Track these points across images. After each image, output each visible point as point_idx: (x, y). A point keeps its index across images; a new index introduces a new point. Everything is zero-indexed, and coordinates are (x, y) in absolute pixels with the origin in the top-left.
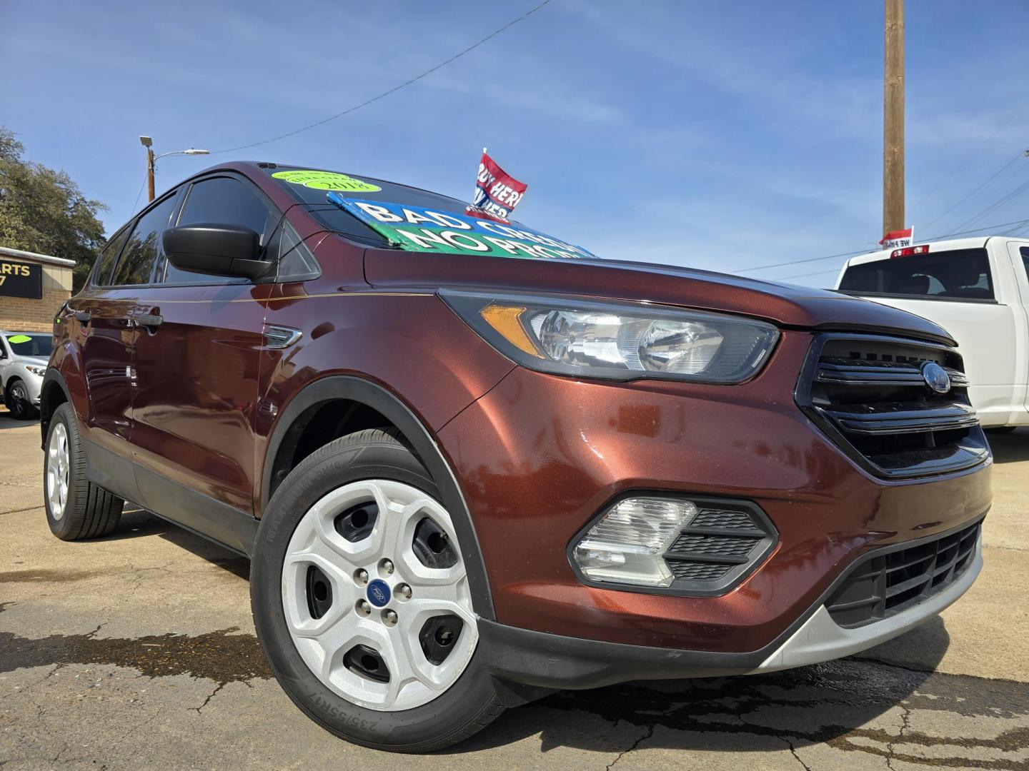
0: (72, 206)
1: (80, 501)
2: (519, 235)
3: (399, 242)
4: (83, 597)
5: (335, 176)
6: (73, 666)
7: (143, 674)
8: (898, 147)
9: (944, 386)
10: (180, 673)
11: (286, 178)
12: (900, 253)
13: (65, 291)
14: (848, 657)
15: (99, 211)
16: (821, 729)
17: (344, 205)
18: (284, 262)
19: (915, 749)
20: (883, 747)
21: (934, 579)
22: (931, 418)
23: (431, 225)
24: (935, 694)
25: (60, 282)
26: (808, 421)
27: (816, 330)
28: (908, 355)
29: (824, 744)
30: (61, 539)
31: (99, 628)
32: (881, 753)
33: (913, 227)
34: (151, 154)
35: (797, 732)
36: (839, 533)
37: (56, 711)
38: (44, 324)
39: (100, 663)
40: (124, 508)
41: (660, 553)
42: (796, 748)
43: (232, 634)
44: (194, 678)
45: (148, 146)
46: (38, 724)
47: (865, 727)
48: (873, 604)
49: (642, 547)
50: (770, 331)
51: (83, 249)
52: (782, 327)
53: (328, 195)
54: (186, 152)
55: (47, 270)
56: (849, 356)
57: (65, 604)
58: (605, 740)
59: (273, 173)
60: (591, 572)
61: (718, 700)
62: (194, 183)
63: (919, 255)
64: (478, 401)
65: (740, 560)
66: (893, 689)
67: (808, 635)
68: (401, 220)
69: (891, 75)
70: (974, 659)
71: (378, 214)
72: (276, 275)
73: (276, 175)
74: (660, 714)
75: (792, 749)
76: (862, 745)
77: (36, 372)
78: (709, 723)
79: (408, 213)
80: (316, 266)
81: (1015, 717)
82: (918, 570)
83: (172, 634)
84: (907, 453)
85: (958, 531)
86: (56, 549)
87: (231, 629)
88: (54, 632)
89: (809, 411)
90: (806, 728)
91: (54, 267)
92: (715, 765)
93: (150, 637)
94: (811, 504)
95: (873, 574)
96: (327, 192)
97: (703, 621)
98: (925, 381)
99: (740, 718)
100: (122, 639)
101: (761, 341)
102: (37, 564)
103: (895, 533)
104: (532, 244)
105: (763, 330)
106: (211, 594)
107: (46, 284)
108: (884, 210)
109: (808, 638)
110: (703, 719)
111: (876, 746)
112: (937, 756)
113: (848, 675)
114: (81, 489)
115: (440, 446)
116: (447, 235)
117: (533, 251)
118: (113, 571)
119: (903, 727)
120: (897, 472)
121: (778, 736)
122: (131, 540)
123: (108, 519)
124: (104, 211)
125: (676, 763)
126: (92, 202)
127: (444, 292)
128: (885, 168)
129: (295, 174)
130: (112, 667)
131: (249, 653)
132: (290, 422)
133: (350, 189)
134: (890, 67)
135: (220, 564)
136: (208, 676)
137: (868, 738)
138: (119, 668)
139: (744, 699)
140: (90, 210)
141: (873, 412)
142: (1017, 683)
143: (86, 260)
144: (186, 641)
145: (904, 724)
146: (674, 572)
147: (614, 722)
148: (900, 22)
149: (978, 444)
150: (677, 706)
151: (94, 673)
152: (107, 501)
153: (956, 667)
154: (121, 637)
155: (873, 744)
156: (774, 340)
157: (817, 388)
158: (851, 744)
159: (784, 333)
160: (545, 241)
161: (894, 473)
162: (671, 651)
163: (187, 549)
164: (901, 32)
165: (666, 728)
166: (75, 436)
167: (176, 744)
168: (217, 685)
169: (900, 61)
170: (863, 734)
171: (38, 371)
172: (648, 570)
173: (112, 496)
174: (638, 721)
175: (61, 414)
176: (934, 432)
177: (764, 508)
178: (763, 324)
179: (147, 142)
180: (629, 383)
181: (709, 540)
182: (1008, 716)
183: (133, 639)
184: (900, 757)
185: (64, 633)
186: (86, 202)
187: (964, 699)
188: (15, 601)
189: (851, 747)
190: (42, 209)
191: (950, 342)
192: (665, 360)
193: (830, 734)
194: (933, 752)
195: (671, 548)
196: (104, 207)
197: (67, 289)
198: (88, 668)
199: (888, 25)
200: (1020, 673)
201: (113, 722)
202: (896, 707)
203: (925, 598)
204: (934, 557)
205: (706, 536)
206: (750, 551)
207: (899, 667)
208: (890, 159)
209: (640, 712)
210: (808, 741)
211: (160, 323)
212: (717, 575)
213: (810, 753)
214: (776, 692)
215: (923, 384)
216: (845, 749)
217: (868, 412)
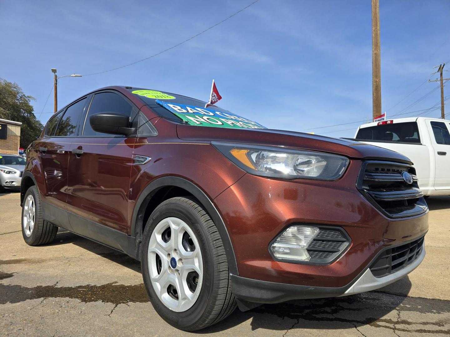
0: (19, 98)
1: (40, 228)
2: (232, 117)
3: (187, 121)
4: (47, 270)
5: (157, 92)
6: (51, 299)
7: (82, 301)
8: (378, 79)
9: (410, 181)
10: (97, 301)
11: (138, 94)
12: (381, 123)
13: (17, 136)
14: (372, 291)
15: (31, 100)
16: (366, 319)
17: (163, 105)
18: (140, 129)
19: (404, 327)
20: (391, 326)
21: (409, 258)
22: (405, 194)
23: (198, 114)
24: (409, 305)
25: (14, 132)
26: (362, 195)
27: (363, 160)
28: (396, 169)
29: (368, 325)
30: (29, 245)
31: (57, 282)
32: (391, 328)
33: (385, 112)
34: (56, 76)
35: (356, 321)
36: (373, 239)
37: (48, 317)
38: (7, 151)
39: (62, 297)
40: (58, 231)
41: (305, 248)
42: (358, 327)
43: (115, 284)
44: (104, 303)
45: (54, 73)
46: (42, 322)
47: (383, 318)
48: (387, 268)
49: (298, 246)
50: (346, 160)
51: (24, 117)
52: (350, 158)
53: (156, 101)
54: (71, 75)
55: (9, 127)
56: (375, 169)
57: (39, 273)
58: (280, 325)
59: (132, 91)
60: (277, 255)
61: (323, 309)
62: (95, 94)
63: (389, 124)
64: (230, 187)
65: (337, 250)
66: (393, 303)
67: (363, 280)
68: (186, 111)
69: (375, 49)
70: (423, 291)
71: (176, 109)
72: (137, 134)
73: (134, 92)
74: (300, 314)
75: (356, 327)
76: (383, 325)
77: (4, 172)
78: (321, 318)
79: (189, 109)
80: (156, 131)
81: (442, 313)
82: (402, 255)
83: (89, 285)
84: (398, 208)
85: (417, 239)
86: (29, 250)
87: (115, 282)
88: (39, 284)
89: (361, 191)
90: (360, 319)
91: (13, 125)
92: (326, 334)
93: (80, 286)
94: (364, 228)
95: (387, 256)
96: (156, 99)
97: (323, 275)
98: (403, 179)
99: (333, 315)
100: (69, 287)
101: (342, 164)
102: (22, 256)
103: (395, 240)
104: (238, 121)
105: (343, 159)
106: (102, 268)
107: (8, 133)
108: (373, 105)
109: (363, 282)
110: (318, 316)
111: (389, 326)
112: (413, 329)
113: (374, 298)
114: (40, 222)
115: (215, 204)
116: (205, 118)
117: (239, 124)
118: (57, 259)
119: (398, 318)
120: (395, 216)
121: (349, 322)
122: (61, 245)
123: (51, 236)
124: (33, 100)
125: (311, 334)
126: (28, 96)
127: (214, 143)
128: (373, 88)
129: (141, 92)
130: (67, 299)
131: (124, 292)
132: (146, 195)
133: (164, 98)
134: (374, 46)
135: (103, 255)
136: (110, 302)
137: (385, 323)
138: (71, 299)
139: (333, 308)
140: (27, 100)
141: (385, 192)
142: (441, 300)
143: (25, 122)
144: (97, 288)
145: (398, 317)
146: (311, 255)
147: (283, 318)
148: (378, 28)
149: (424, 205)
150: (307, 311)
151: (61, 301)
152: (51, 228)
153: (417, 294)
154: (68, 286)
155: (387, 325)
156: (347, 163)
157: (365, 182)
158: (379, 325)
159: (351, 161)
160: (243, 120)
161: (394, 216)
162: (310, 287)
163: (86, 249)
164: (379, 32)
165: (304, 320)
166: (38, 200)
167: (103, 329)
168: (114, 305)
169: (379, 44)
170: (383, 321)
171: (6, 171)
172: (300, 255)
173: (53, 226)
174: (293, 317)
175: (31, 191)
176: (407, 200)
177: (345, 229)
178: (343, 157)
179: (54, 71)
180: (292, 180)
181: (324, 242)
182: (439, 313)
183: (73, 287)
184: (399, 330)
185: (42, 285)
186: (26, 97)
187: (421, 307)
188: (17, 272)
189: (379, 326)
190: (5, 100)
191: (411, 163)
192: (303, 171)
193: (370, 321)
194: (411, 327)
195: (310, 246)
196: (34, 99)
197: (18, 135)
198: (58, 299)
199: (374, 29)
200: (442, 296)
201: (74, 321)
202: (394, 310)
203: (406, 266)
204: (408, 250)
205: (323, 241)
206: (340, 247)
207: (394, 295)
208: (375, 84)
209: (292, 314)
210: (361, 324)
211: (83, 153)
212: (328, 257)
213: (363, 329)
214: (345, 305)
215: (403, 180)
216: (377, 327)
217: (384, 192)
